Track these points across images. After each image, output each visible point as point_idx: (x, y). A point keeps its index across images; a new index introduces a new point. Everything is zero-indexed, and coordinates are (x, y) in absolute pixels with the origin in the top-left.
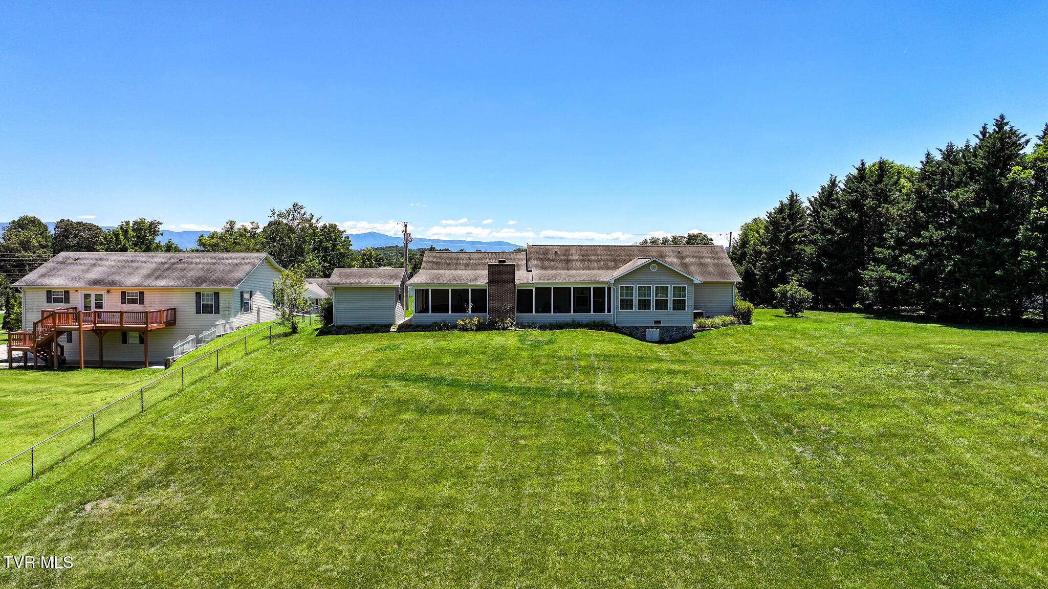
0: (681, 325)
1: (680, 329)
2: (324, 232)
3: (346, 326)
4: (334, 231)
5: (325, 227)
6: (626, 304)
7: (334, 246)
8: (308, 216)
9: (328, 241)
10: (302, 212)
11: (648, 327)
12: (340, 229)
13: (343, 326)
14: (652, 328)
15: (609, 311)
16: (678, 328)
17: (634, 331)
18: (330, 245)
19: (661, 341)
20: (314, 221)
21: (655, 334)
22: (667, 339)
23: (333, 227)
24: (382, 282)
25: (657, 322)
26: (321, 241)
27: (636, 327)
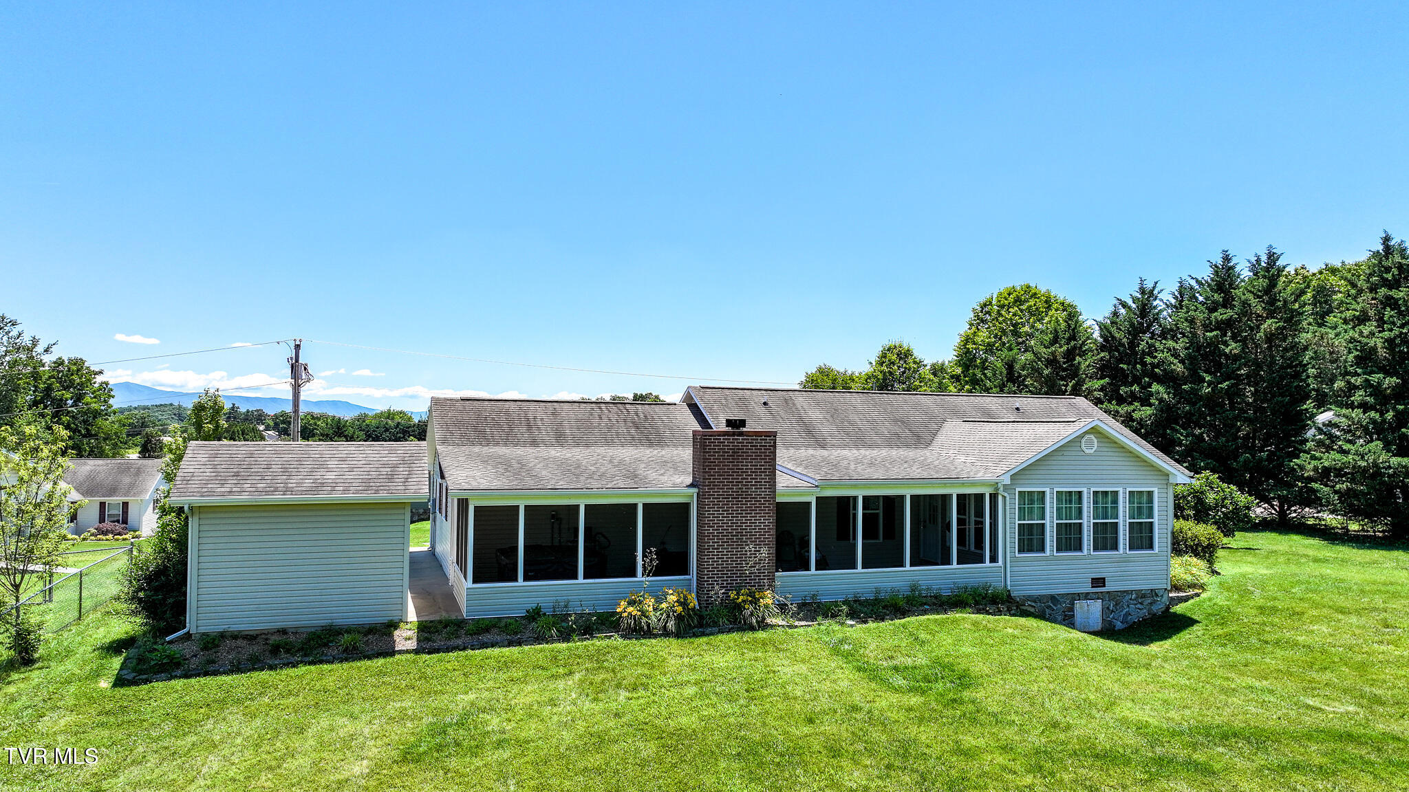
0: (1145, 586)
1: (1144, 596)
2: (59, 372)
3: (235, 636)
4: (78, 370)
5: (59, 362)
6: (1031, 539)
7: (78, 398)
8: (26, 340)
9: (66, 388)
10: (14, 333)
11: (1079, 596)
12: (92, 369)
13: (223, 635)
14: (1087, 596)
15: (994, 559)
16: (1142, 595)
17: (1049, 607)
18: (69, 396)
19: (1108, 632)
20: (40, 349)
21: (1092, 611)
22: (1119, 625)
23: (78, 363)
24: (367, 484)
25: (1099, 582)
26: (49, 389)
27: (1053, 598)
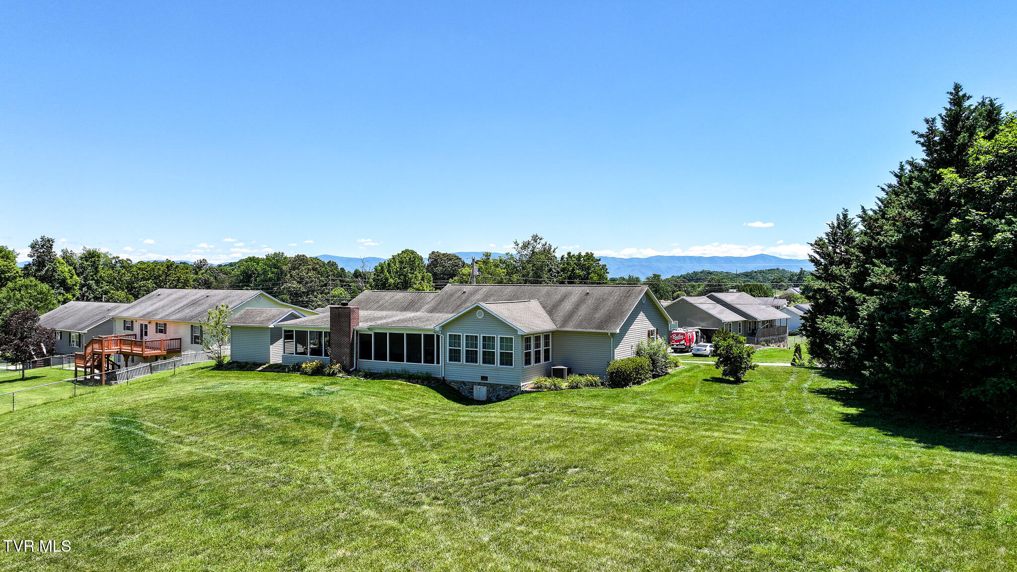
0: (508, 383)
6: (455, 356)
11: (474, 383)
14: (479, 384)
15: (438, 363)
16: (506, 387)
17: (462, 386)
19: (488, 401)
21: (482, 392)
22: (494, 400)
24: (261, 322)
25: (484, 378)
27: (464, 382)
